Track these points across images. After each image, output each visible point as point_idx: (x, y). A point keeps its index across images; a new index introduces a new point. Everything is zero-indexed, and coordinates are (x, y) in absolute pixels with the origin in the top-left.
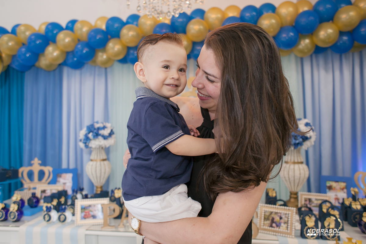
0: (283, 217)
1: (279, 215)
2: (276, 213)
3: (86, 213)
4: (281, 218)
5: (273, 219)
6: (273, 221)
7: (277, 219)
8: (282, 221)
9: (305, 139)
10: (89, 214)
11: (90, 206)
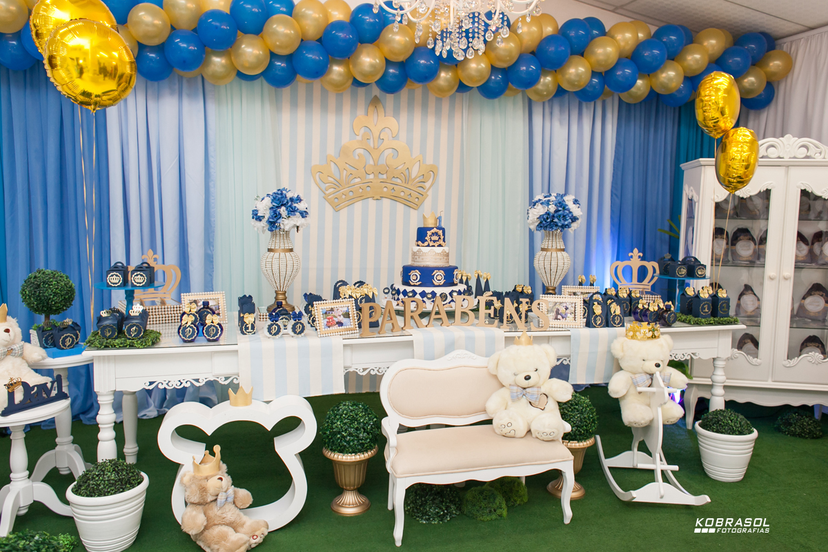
0: (569, 307)
1: (565, 305)
2: (561, 303)
3: (329, 319)
4: (567, 309)
5: (558, 310)
6: (558, 313)
7: (562, 309)
8: (568, 311)
9: (574, 219)
10: (333, 321)
11: (332, 310)
